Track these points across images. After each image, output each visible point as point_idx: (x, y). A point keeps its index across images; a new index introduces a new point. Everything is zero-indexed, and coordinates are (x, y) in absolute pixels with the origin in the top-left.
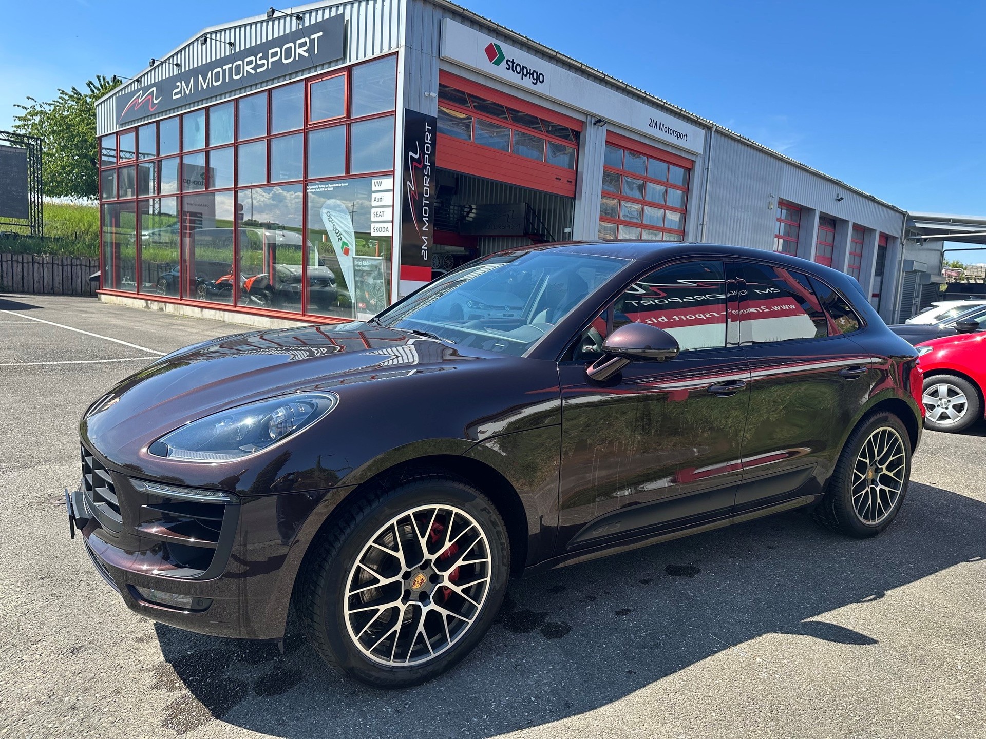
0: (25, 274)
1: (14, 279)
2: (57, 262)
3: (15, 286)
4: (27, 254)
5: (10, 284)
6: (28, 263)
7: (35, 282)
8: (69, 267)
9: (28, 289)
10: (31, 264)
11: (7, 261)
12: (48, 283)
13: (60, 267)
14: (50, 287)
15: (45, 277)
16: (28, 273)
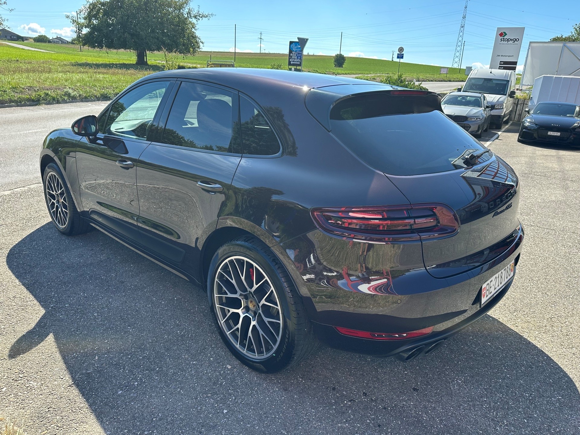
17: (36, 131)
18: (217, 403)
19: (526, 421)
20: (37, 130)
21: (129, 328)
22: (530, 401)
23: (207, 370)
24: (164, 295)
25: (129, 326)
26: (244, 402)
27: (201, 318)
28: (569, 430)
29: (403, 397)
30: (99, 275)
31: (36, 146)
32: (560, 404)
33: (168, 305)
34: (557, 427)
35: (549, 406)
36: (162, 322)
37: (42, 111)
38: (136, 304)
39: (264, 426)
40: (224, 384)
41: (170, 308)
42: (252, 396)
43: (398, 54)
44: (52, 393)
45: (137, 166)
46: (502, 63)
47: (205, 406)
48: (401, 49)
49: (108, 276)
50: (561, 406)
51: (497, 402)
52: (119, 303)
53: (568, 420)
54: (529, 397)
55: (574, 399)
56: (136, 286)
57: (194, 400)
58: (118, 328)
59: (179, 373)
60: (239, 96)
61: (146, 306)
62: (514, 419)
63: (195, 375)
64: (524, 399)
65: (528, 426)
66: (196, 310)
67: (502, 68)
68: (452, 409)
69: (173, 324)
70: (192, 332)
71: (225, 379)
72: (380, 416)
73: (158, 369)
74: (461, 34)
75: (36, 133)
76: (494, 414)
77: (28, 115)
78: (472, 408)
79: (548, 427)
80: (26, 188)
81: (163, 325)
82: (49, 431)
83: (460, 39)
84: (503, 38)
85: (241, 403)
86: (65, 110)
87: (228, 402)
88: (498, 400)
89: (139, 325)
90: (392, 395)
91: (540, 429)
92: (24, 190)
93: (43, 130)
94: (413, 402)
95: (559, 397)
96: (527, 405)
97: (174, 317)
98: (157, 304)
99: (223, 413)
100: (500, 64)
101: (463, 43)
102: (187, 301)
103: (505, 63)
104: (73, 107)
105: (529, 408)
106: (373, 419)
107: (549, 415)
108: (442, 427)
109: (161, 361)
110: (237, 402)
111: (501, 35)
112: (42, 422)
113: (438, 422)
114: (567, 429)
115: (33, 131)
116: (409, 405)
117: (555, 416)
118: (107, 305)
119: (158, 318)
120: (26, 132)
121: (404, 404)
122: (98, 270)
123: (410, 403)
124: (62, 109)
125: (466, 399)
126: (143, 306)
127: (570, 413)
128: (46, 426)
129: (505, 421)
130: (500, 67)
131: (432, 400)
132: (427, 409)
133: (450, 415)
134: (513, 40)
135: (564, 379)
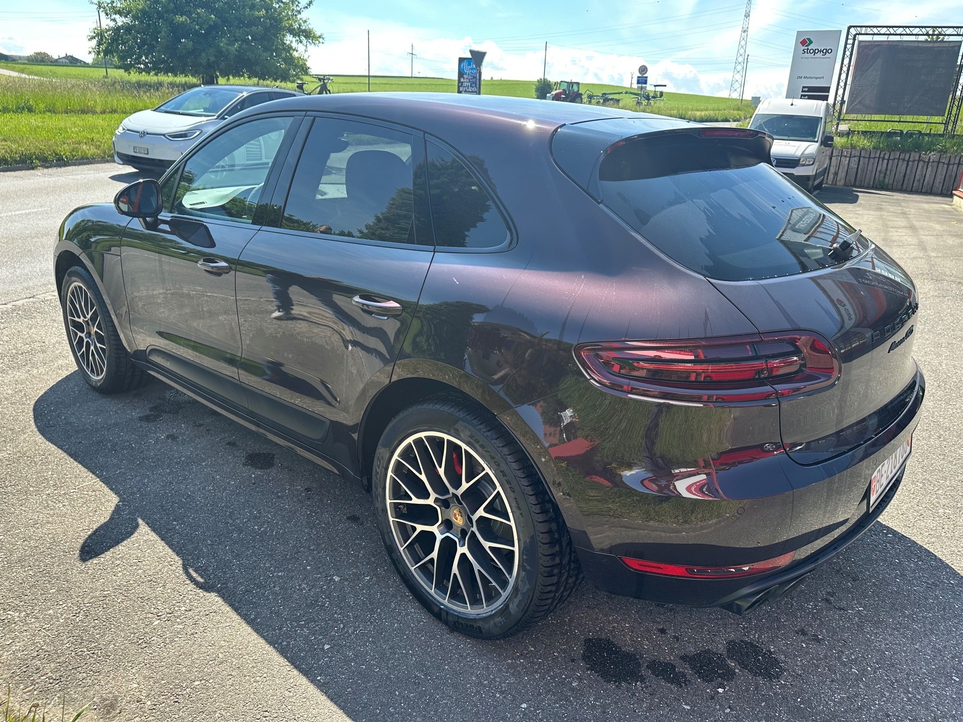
0: (908, 172)
1: (896, 177)
2: (943, 161)
3: (895, 183)
4: (915, 152)
5: (891, 182)
6: (914, 161)
7: (916, 181)
8: (955, 166)
9: (907, 187)
10: (916, 162)
11: (894, 159)
12: (928, 182)
13: (946, 166)
14: (929, 187)
15: (927, 176)
16: (911, 172)
17: (27, 211)
18: (314, 634)
19: (805, 646)
20: (30, 211)
21: (174, 523)
22: (813, 616)
23: (300, 585)
24: (234, 471)
25: (175, 520)
26: (358, 632)
27: (294, 506)
28: (870, 656)
29: (613, 616)
30: (128, 441)
31: (28, 237)
32: (860, 619)
33: (240, 486)
34: (852, 653)
35: (843, 622)
36: (230, 512)
37: (39, 178)
38: (188, 487)
39: (388, 667)
40: (327, 605)
41: (244, 491)
42: (371, 623)
43: (638, 77)
44: (44, 627)
45: (236, 270)
46: (806, 89)
47: (294, 641)
48: (643, 69)
49: (143, 443)
50: (861, 622)
51: (762, 619)
52: (160, 484)
53: (870, 641)
54: (813, 609)
55: (883, 611)
56: (188, 457)
57: (277, 631)
58: (156, 524)
59: (254, 592)
60: (425, 141)
61: (203, 489)
62: (786, 643)
63: (280, 593)
64: (805, 612)
65: (808, 653)
66: (286, 493)
67: (807, 97)
68: (690, 630)
69: (247, 515)
70: (279, 527)
71: (329, 598)
72: (575, 645)
73: (219, 585)
74: (743, 43)
75: (27, 214)
76: (755, 636)
77: (14, 185)
78: (721, 629)
79: (838, 653)
80: (9, 306)
81: (230, 516)
82: (37, 685)
83: (742, 51)
84: (806, 48)
85: (353, 633)
86: (78, 177)
87: (333, 633)
88: (763, 615)
89: (192, 519)
90: (597, 614)
91: (826, 657)
92: (5, 309)
93: (40, 210)
94: (629, 624)
95: (860, 609)
96: (808, 622)
97: (249, 504)
98: (222, 486)
99: (323, 648)
100: (803, 91)
101: (746, 57)
102: (273, 480)
103: (811, 89)
104: (92, 172)
105: (811, 626)
106: (565, 651)
107: (841, 636)
108: (672, 658)
109: (225, 573)
110: (347, 632)
111: (803, 43)
112: (26, 673)
113: (667, 651)
114: (867, 655)
115: (23, 212)
116: (622, 627)
117: (852, 636)
118: (140, 488)
119: (223, 507)
120: (10, 214)
121: (614, 627)
122: (127, 433)
123: (625, 624)
124: (73, 175)
125: (713, 616)
126: (199, 489)
127: (875, 632)
128: (32, 678)
129: (772, 647)
130: (802, 95)
131: (660, 618)
132: (650, 633)
133: (686, 641)
134: (823, 51)
135: (870, 581)
